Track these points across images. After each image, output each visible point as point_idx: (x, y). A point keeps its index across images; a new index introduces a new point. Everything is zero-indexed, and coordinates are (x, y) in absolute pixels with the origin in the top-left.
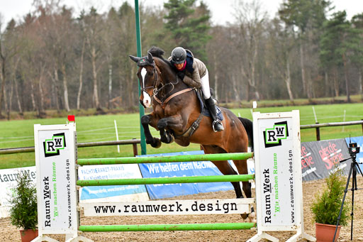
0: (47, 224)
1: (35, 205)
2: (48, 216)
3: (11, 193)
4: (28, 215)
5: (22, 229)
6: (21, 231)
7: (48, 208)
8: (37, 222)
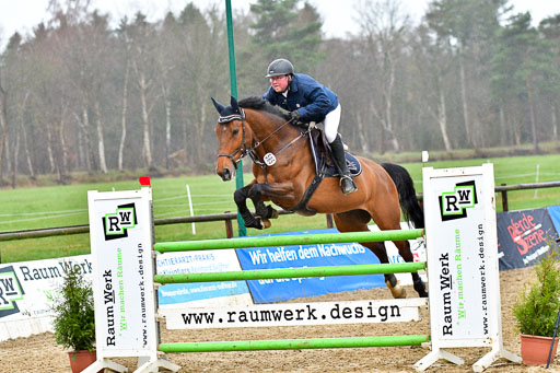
0: (111, 342)
1: (91, 314)
2: (111, 330)
3: (55, 295)
4: (82, 328)
5: (71, 349)
6: (70, 353)
7: (111, 318)
8: (94, 339)
